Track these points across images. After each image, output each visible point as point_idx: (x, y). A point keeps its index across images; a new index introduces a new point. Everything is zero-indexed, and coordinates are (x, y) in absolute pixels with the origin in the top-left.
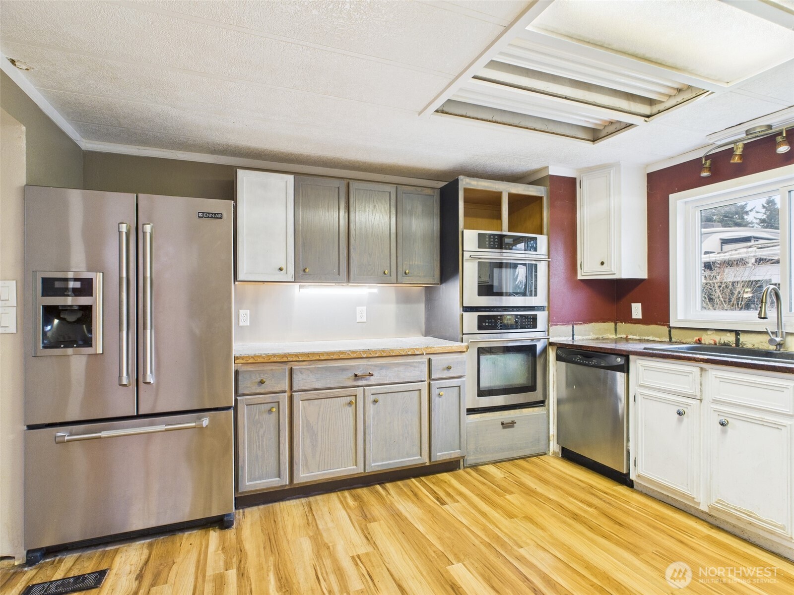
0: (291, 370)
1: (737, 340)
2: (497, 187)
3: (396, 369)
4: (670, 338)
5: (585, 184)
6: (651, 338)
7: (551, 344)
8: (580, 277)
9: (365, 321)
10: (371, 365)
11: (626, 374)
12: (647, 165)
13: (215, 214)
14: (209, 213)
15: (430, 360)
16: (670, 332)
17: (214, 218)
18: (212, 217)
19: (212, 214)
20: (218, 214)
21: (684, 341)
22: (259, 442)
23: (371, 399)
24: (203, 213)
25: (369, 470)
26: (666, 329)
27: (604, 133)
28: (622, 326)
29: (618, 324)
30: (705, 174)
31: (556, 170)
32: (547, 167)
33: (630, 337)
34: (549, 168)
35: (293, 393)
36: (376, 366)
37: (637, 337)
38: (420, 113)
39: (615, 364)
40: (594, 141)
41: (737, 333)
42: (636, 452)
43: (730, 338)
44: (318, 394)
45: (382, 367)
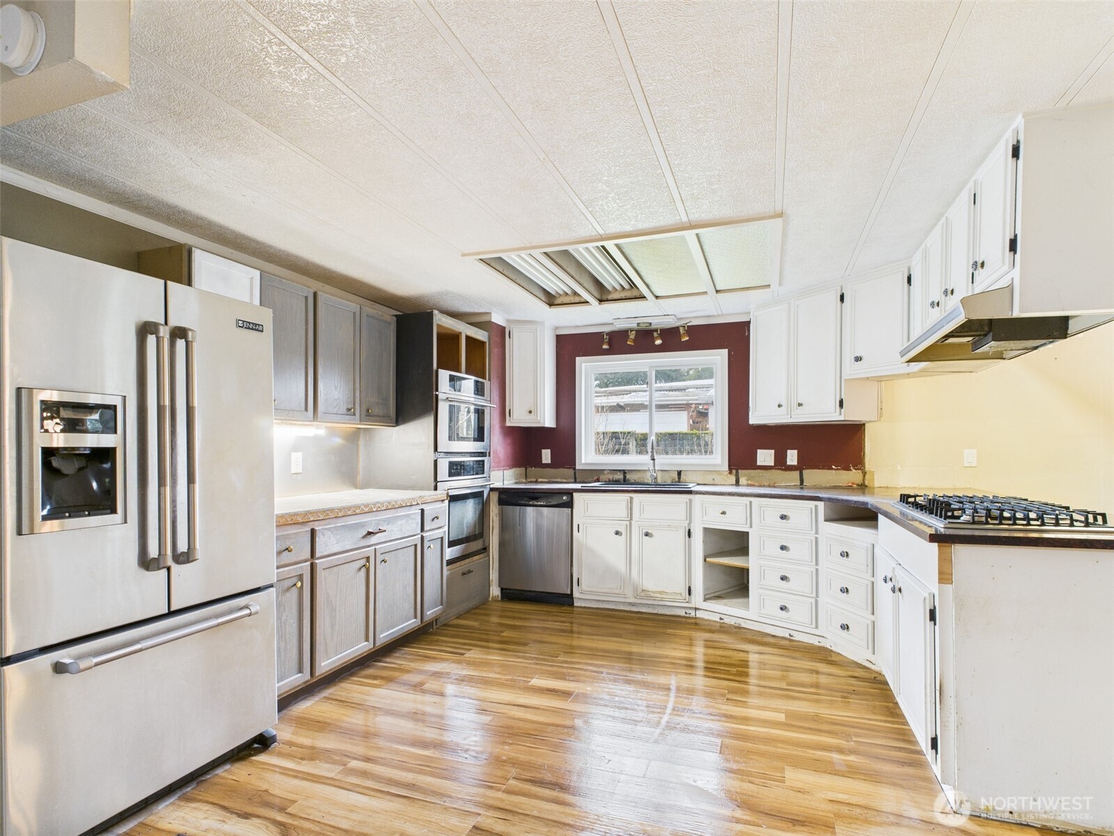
0: (313, 532)
1: (625, 477)
2: (458, 327)
3: (399, 523)
4: (575, 479)
5: (515, 335)
6: (559, 480)
7: (492, 490)
8: (508, 424)
9: (301, 471)
10: (381, 520)
11: (570, 509)
12: (557, 328)
13: (256, 325)
14: (250, 323)
15: (422, 511)
16: (575, 473)
17: (255, 330)
18: (252, 329)
19: (253, 324)
20: (259, 325)
21: (586, 481)
22: (282, 630)
23: (379, 558)
24: (244, 321)
25: (378, 643)
26: (571, 471)
27: (558, 301)
28: (533, 470)
29: (528, 469)
30: (605, 347)
31: (497, 319)
32: (489, 314)
33: (540, 480)
34: (493, 314)
35: (316, 561)
36: (385, 520)
37: (546, 480)
38: (464, 255)
39: (561, 502)
40: (551, 305)
41: (624, 472)
42: (580, 573)
43: (620, 476)
44: (338, 559)
45: (388, 521)
